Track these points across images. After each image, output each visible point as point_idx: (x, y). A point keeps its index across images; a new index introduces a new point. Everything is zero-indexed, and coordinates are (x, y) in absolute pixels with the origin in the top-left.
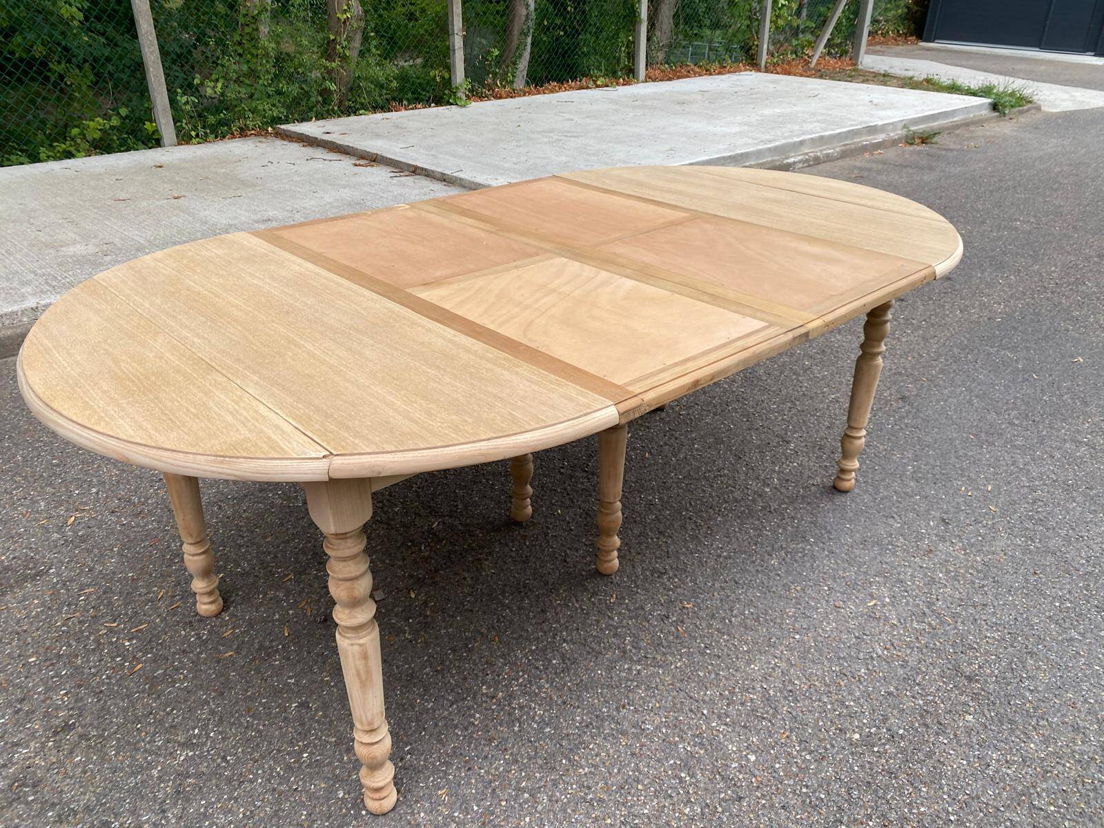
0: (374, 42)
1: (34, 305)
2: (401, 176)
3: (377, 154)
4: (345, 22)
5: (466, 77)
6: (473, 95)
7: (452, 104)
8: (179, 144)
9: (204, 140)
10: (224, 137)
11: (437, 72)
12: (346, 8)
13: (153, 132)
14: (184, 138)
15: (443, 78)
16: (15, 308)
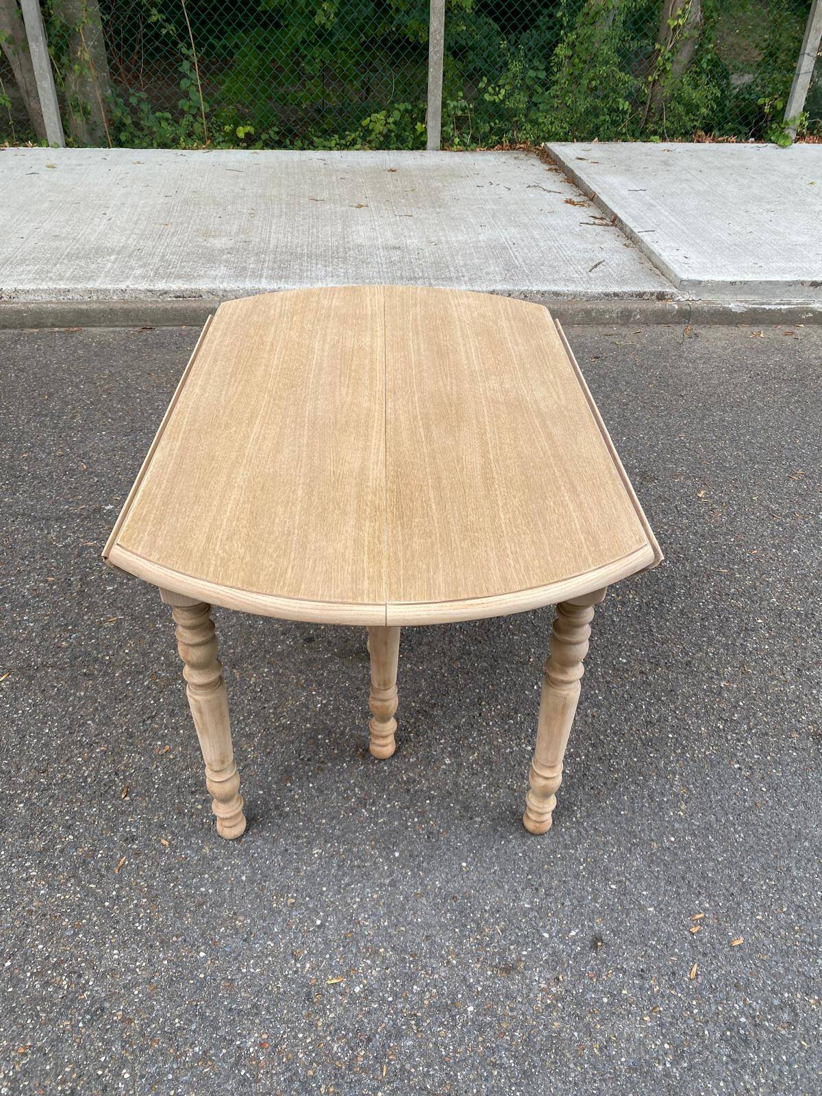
0: (709, 57)
1: (124, 287)
2: (594, 224)
3: (595, 193)
4: (674, 30)
5: (805, 110)
6: (811, 134)
7: (774, 143)
8: (443, 149)
9: (465, 147)
10: (493, 147)
11: (767, 100)
12: (680, 12)
13: (422, 134)
14: (446, 143)
15: (773, 107)
16: (109, 287)
